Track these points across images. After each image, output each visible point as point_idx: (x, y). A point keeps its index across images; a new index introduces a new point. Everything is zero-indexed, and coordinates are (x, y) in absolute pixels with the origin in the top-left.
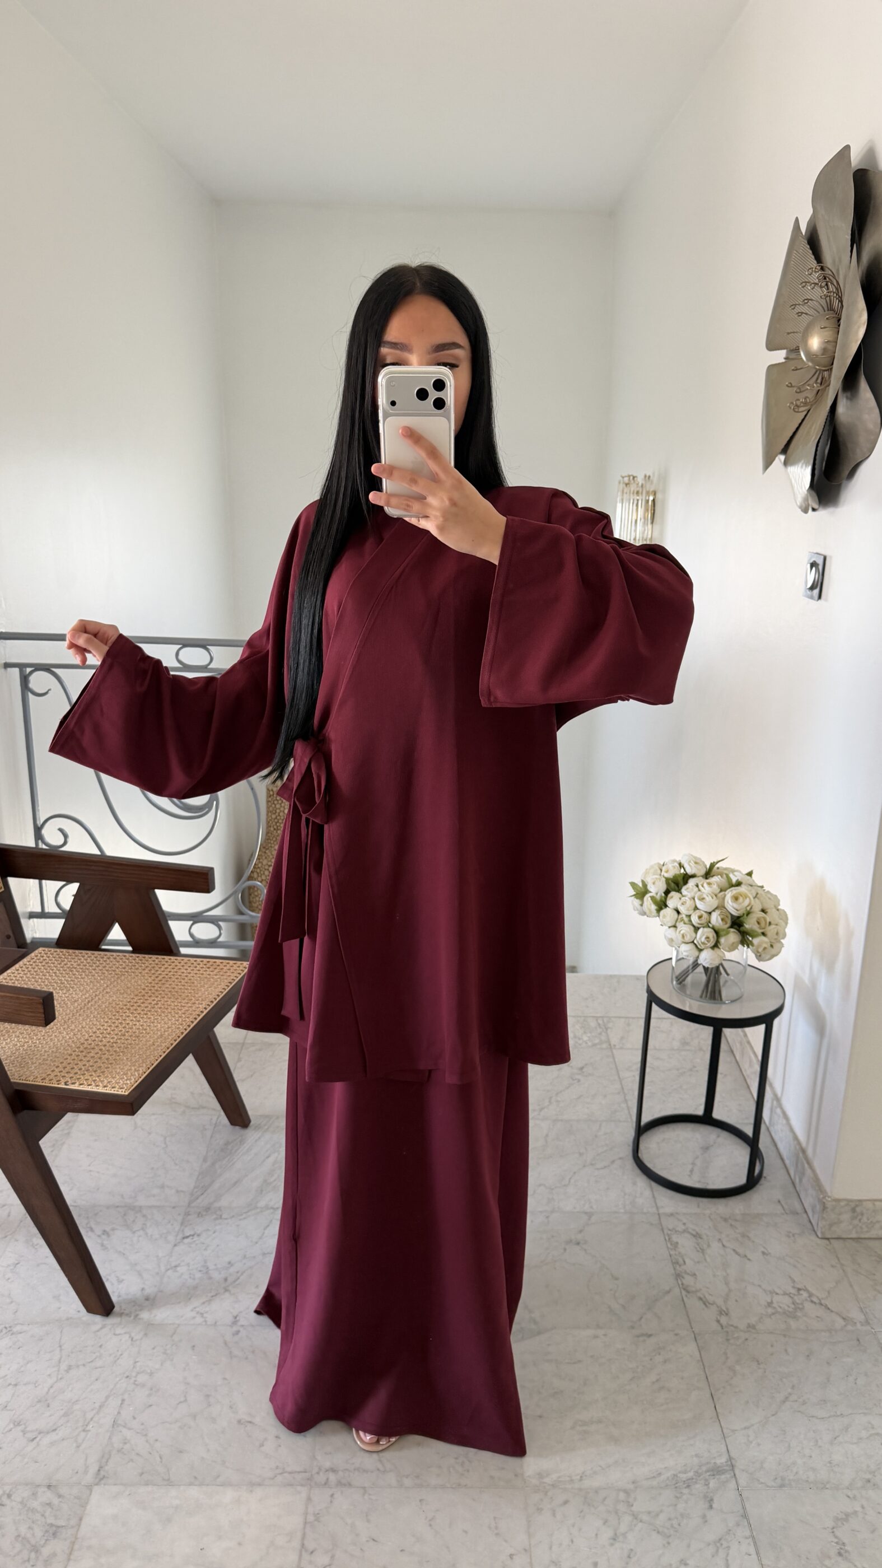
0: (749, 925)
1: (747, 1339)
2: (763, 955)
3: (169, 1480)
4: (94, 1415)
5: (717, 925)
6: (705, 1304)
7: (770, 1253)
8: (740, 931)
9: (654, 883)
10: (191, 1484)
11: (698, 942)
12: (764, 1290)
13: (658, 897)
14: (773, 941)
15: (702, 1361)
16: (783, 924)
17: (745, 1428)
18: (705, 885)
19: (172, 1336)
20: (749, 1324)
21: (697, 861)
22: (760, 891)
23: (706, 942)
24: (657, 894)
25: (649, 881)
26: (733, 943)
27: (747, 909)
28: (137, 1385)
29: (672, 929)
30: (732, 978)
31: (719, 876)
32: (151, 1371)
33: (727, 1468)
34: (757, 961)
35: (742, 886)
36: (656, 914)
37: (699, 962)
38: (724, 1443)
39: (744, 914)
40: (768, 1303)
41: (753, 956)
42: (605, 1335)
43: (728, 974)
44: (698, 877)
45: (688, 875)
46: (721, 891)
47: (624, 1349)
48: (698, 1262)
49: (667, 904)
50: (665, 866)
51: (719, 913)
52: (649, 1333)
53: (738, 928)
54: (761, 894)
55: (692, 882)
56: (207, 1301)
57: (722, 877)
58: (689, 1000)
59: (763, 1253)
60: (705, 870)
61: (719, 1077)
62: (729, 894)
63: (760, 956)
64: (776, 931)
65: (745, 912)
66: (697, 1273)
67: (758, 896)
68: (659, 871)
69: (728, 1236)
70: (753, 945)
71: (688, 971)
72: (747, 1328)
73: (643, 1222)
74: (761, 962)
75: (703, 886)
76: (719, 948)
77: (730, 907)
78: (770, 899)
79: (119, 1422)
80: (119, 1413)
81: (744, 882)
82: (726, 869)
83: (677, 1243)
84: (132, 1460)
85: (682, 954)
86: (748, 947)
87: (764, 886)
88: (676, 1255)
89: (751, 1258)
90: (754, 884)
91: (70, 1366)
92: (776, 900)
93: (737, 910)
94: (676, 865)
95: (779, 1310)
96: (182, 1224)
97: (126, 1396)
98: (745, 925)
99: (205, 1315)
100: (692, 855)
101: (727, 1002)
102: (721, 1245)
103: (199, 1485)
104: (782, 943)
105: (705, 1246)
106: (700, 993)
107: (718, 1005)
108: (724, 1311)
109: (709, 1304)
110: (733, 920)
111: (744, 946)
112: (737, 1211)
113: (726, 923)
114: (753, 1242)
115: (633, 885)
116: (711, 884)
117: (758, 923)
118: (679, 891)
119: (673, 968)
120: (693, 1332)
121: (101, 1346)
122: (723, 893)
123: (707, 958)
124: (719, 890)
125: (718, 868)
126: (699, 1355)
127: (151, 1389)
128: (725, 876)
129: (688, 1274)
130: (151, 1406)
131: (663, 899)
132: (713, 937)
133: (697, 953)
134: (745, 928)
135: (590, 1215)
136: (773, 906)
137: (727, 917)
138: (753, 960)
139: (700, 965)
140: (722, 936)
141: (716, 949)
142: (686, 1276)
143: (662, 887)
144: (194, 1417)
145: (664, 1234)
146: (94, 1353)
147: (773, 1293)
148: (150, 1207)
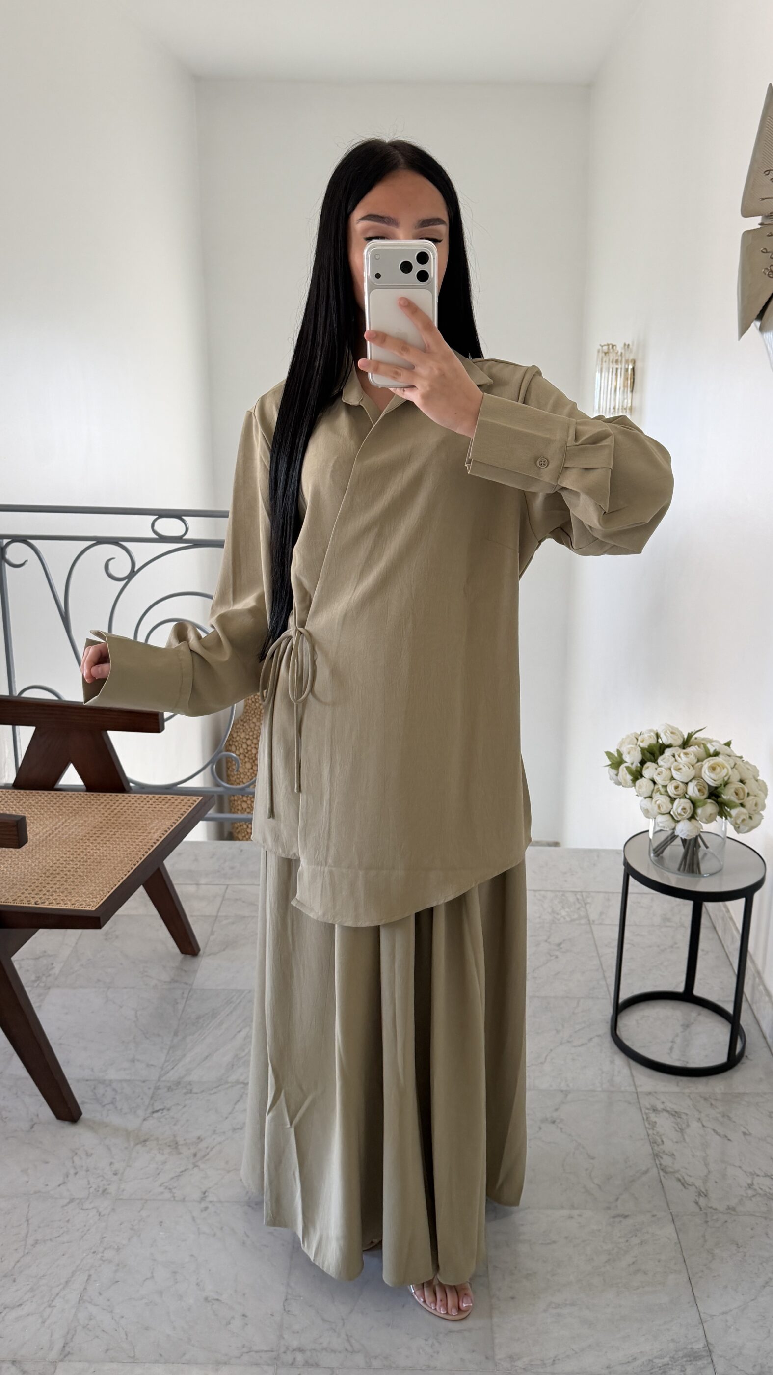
0: (727, 796)
1: (726, 1222)
2: (741, 827)
3: (134, 1357)
4: (61, 1290)
5: (694, 795)
6: (683, 1184)
7: (750, 1134)
8: (717, 802)
9: (629, 753)
10: (156, 1362)
11: (674, 812)
12: (745, 1172)
13: (633, 767)
14: (753, 812)
15: (680, 1243)
16: (762, 795)
17: (724, 1313)
18: (682, 755)
19: (139, 1212)
20: (728, 1206)
21: (674, 731)
22: (739, 761)
23: (683, 813)
24: (632, 764)
25: (624, 750)
26: (711, 814)
27: (724, 780)
28: (104, 1261)
29: (647, 799)
30: (711, 850)
31: (697, 746)
32: (118, 1247)
33: (704, 1354)
34: (735, 832)
35: (720, 756)
36: (633, 784)
37: (676, 834)
38: (702, 1328)
39: (721, 785)
40: (748, 1185)
41: (733, 827)
42: (580, 1216)
43: (707, 847)
44: (675, 747)
45: (665, 745)
46: (698, 761)
47: (599, 1230)
48: (677, 1142)
49: (643, 774)
50: (642, 735)
51: (696, 783)
52: (626, 1214)
53: (716, 799)
54: (740, 765)
55: (668, 752)
56: (176, 1176)
57: (699, 747)
58: (666, 872)
59: (744, 1134)
60: (682, 740)
61: (700, 953)
62: (707, 764)
63: (739, 827)
64: (755, 802)
65: (722, 783)
66: (675, 1154)
67: (736, 766)
68: (635, 740)
69: (707, 1116)
70: (731, 816)
71: (667, 842)
72: (727, 1210)
73: (620, 1100)
74: (740, 834)
75: (679, 756)
76: (696, 819)
77: (708, 778)
78: (748, 769)
79: (85, 1298)
80: (85, 1288)
81: (721, 752)
82: (703, 739)
83: (655, 1122)
84: (97, 1337)
85: (658, 825)
86: (726, 818)
87: (743, 756)
88: (654, 1134)
89: (730, 1138)
90: (732, 754)
91: (37, 1240)
92: (756, 771)
93: (715, 781)
94: (652, 735)
95: (760, 1192)
96: (152, 1098)
97: (92, 1272)
98: (723, 795)
99: (174, 1191)
100: (669, 725)
101: (705, 875)
102: (700, 1125)
103: (165, 1363)
104: (761, 814)
105: (684, 1126)
106: (677, 866)
107: (697, 879)
108: (703, 1192)
109: (688, 1184)
110: (711, 791)
111: (722, 818)
112: (717, 1090)
113: (703, 794)
114: (734, 1122)
115: (608, 754)
116: (688, 754)
117: (737, 794)
118: (655, 761)
119: (650, 839)
120: (671, 1213)
121: (68, 1221)
122: (699, 763)
123: (684, 829)
124: (696, 761)
125: (696, 738)
126: (676, 1237)
127: (118, 1265)
128: (702, 746)
129: (667, 1154)
130: (117, 1282)
131: (639, 769)
132: (690, 808)
133: (673, 825)
134: (723, 798)
135: (566, 1093)
136: (751, 777)
137: (704, 787)
138: (731, 832)
139: (678, 836)
140: (699, 807)
141: (693, 821)
142: (664, 1157)
143: (638, 757)
144: (161, 1293)
145: (642, 1114)
146: (62, 1228)
147: (753, 1174)
148: (120, 1081)
